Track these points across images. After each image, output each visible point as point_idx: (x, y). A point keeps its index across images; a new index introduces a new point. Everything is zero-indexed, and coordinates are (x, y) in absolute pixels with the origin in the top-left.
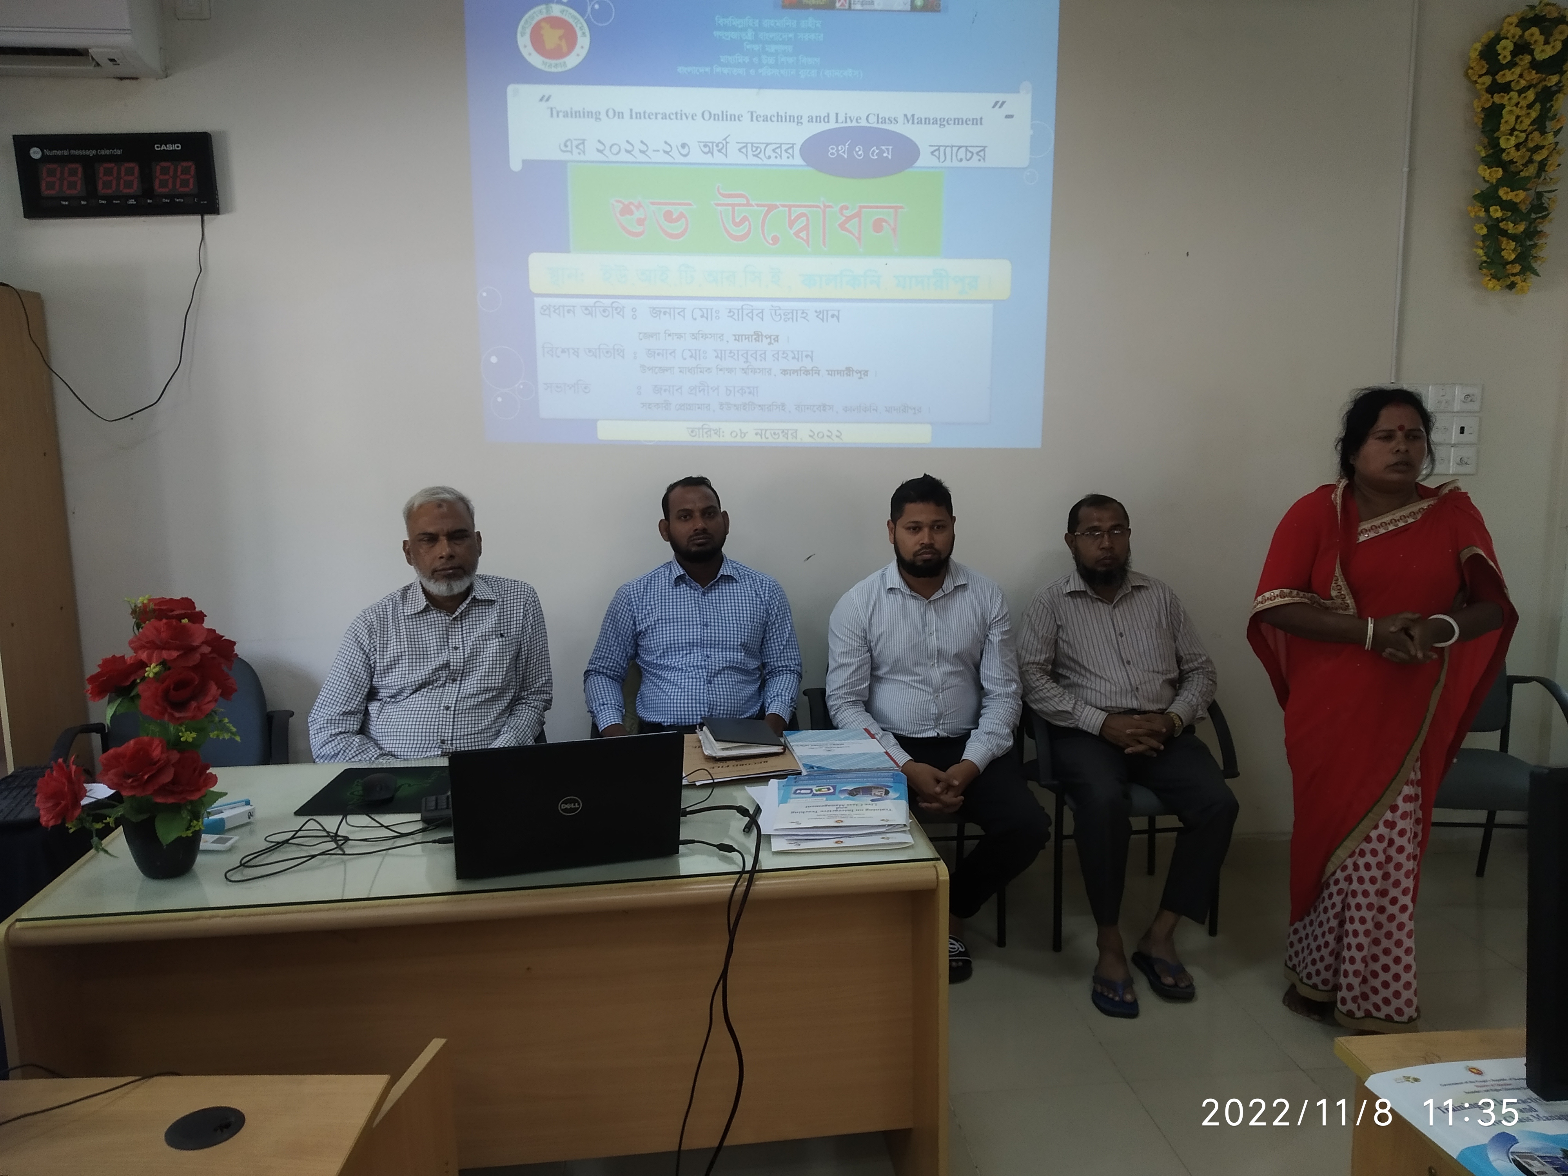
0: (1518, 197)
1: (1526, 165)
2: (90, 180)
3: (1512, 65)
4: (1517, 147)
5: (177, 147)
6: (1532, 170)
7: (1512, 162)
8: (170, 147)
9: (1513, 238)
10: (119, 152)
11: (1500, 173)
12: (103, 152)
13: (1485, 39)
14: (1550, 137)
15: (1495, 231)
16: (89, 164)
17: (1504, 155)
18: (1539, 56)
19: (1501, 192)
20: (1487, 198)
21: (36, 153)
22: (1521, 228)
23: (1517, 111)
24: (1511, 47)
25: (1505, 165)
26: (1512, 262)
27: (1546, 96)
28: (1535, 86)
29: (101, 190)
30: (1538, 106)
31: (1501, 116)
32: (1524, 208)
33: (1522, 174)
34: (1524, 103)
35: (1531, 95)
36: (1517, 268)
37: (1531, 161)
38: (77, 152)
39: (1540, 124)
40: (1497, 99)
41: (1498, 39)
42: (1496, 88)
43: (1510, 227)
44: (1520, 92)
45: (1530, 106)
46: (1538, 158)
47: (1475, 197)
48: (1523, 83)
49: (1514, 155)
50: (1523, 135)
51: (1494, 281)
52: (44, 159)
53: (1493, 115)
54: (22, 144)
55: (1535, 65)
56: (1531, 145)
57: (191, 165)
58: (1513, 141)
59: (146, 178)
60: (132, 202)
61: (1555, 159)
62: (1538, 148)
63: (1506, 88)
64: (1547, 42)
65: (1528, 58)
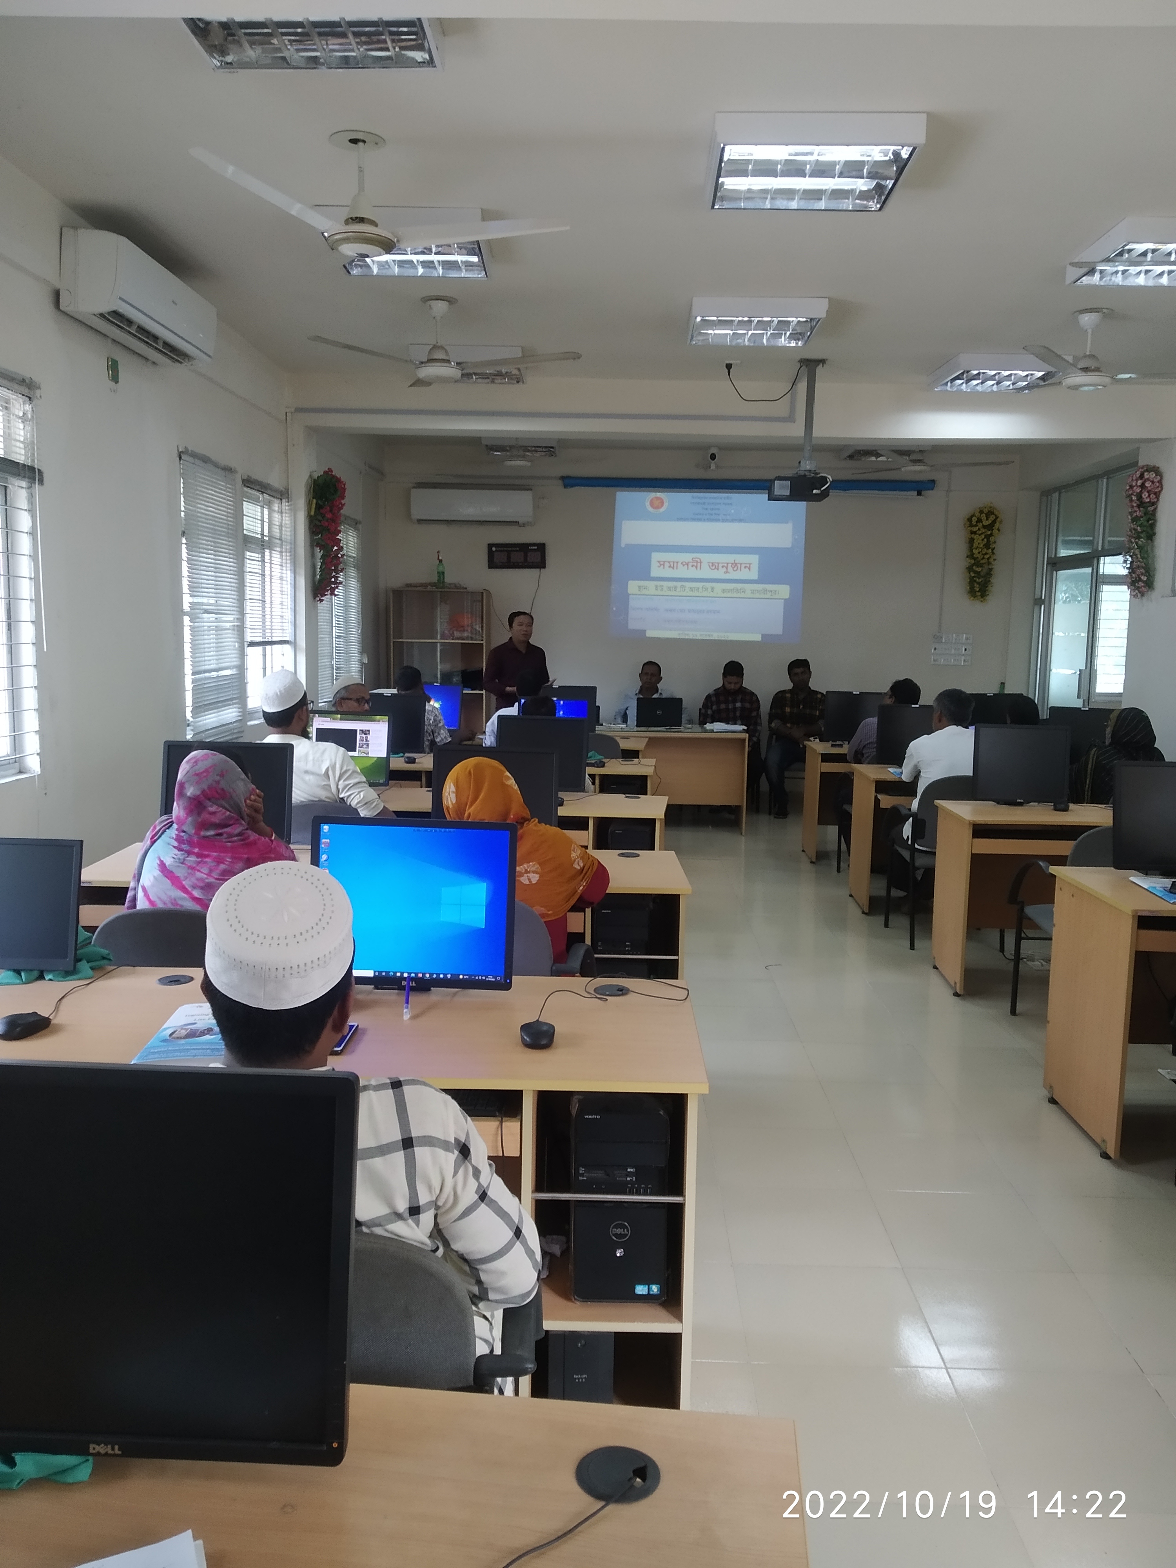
0: (979, 569)
1: (982, 559)
2: (509, 557)
3: (976, 526)
4: (979, 553)
5: (536, 548)
6: (983, 561)
7: (978, 558)
8: (534, 548)
9: (978, 583)
10: (518, 549)
11: (973, 561)
12: (514, 549)
13: (970, 515)
14: (990, 551)
15: (972, 581)
16: (509, 552)
17: (975, 556)
18: (984, 524)
19: (974, 567)
20: (970, 569)
21: (494, 549)
22: (980, 580)
23: (979, 542)
24: (976, 519)
25: (975, 559)
26: (978, 592)
27: (988, 537)
28: (985, 532)
29: (512, 560)
30: (986, 540)
31: (974, 542)
32: (982, 574)
33: (981, 562)
34: (981, 539)
35: (983, 536)
36: (980, 594)
37: (983, 558)
38: (506, 549)
39: (987, 546)
40: (973, 536)
41: (973, 516)
42: (972, 533)
43: (977, 580)
44: (980, 535)
45: (983, 540)
46: (987, 556)
47: (967, 568)
48: (980, 532)
49: (978, 556)
50: (980, 550)
51: (973, 598)
52: (496, 550)
53: (971, 541)
54: (490, 546)
55: (984, 527)
56: (984, 553)
57: (539, 553)
58: (977, 551)
59: (526, 557)
60: (521, 564)
61: (993, 557)
62: (986, 554)
63: (975, 533)
64: (987, 520)
65: (981, 524)
